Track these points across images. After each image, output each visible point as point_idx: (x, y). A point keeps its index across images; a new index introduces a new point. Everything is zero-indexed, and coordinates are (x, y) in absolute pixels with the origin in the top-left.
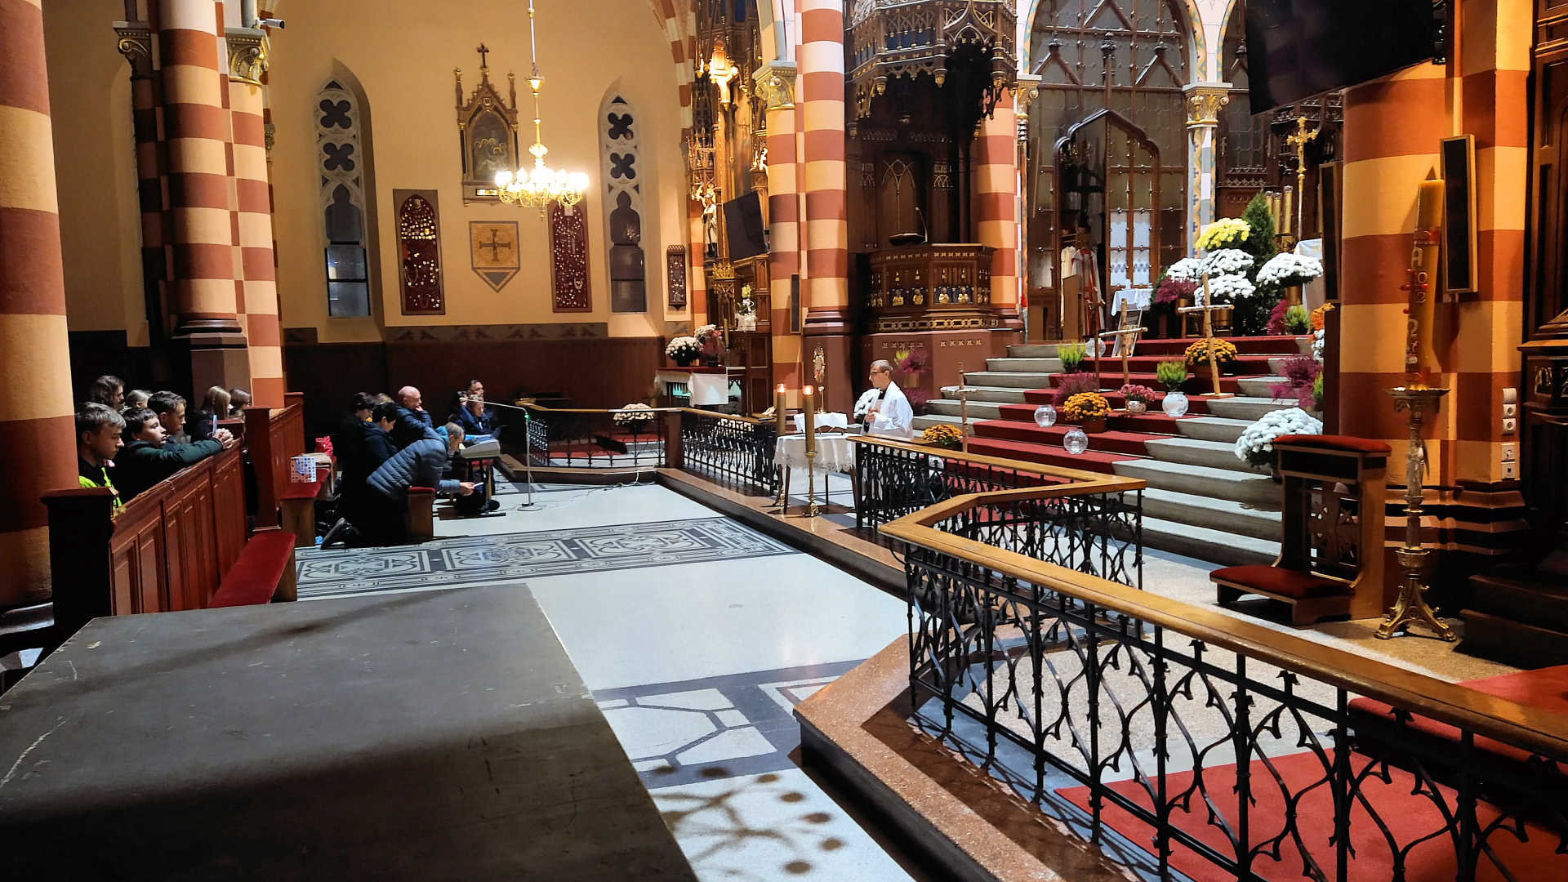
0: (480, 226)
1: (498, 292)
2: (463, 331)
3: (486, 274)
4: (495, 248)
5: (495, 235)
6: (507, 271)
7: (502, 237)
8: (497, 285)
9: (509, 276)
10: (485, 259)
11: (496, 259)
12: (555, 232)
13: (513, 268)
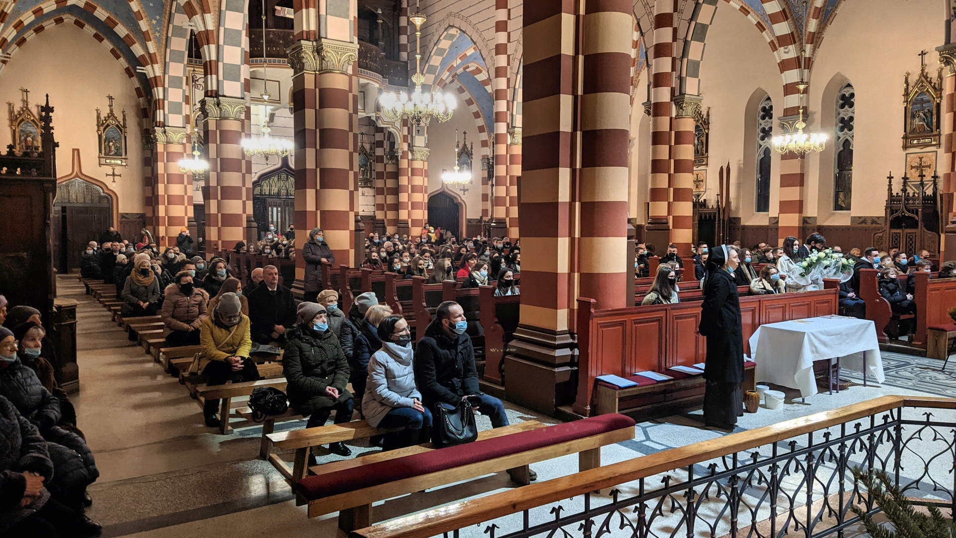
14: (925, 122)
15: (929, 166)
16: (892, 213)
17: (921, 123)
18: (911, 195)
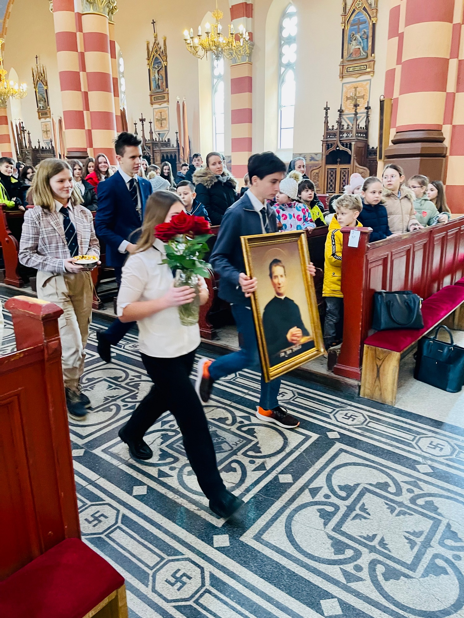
14: (361, 45)
15: (363, 97)
16: (328, 148)
17: (358, 47)
18: (345, 127)
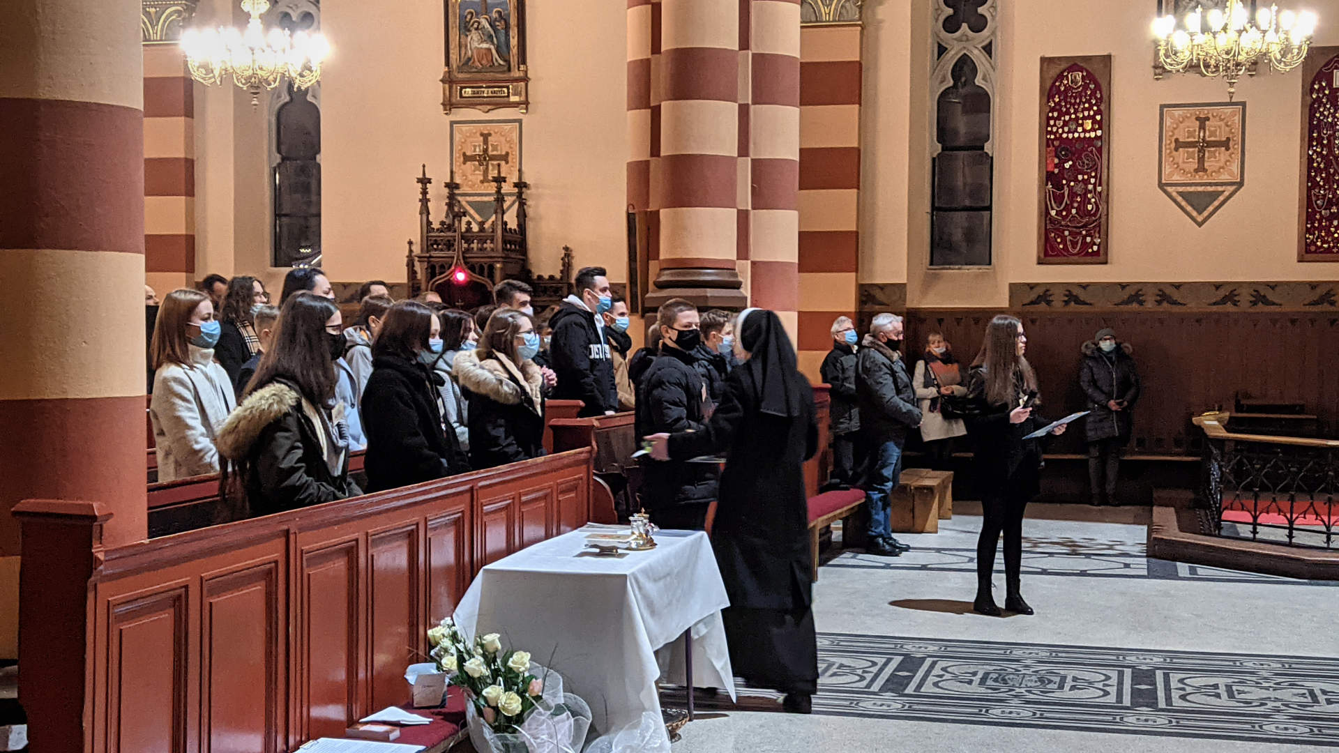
0: (1178, 112)
1: (1200, 225)
2: (1135, 293)
3: (1180, 194)
4: (1202, 150)
5: (1202, 127)
6: (1220, 189)
7: (1215, 129)
8: (1200, 213)
9: (1221, 198)
10: (1182, 169)
11: (1201, 168)
12: (1312, 116)
13: (1232, 184)
14: (493, 43)
15: (505, 158)
16: (433, 275)
17: (485, 46)
18: (475, 227)
